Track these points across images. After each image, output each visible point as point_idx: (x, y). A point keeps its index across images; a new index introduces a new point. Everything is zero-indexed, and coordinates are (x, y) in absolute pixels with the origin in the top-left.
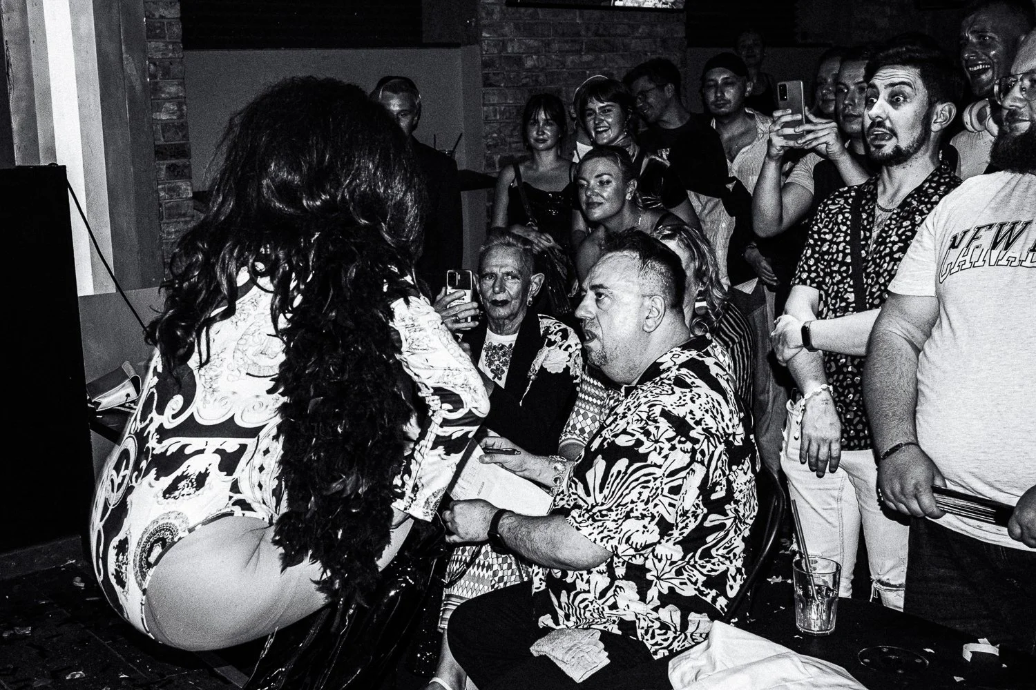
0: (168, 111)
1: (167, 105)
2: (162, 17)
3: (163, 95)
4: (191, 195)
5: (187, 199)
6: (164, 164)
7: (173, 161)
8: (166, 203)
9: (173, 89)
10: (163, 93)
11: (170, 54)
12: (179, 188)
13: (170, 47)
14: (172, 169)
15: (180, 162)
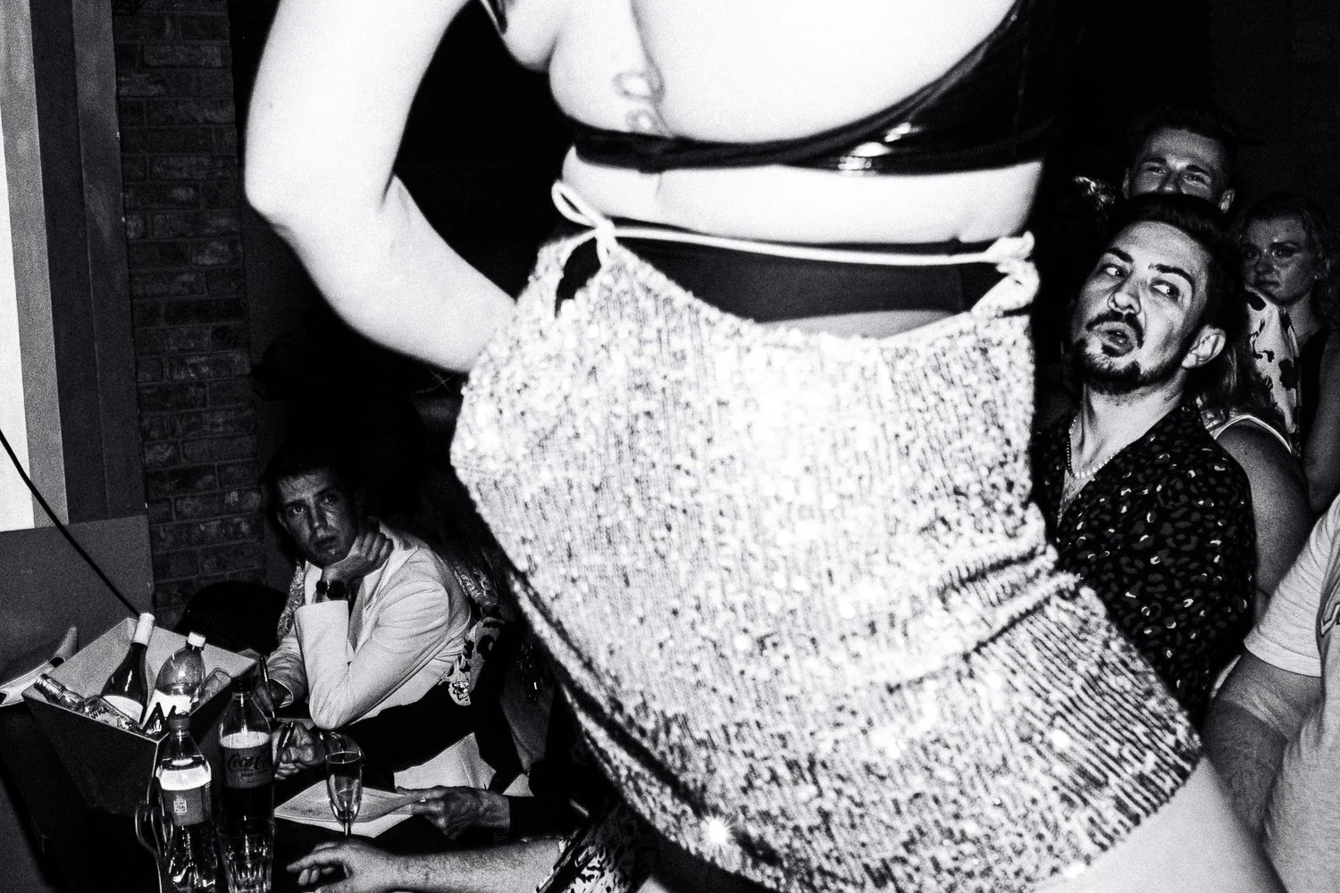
0: (214, 253)
1: (214, 244)
2: (206, 121)
3: (207, 231)
4: (248, 370)
5: (241, 376)
6: (207, 328)
7: (223, 323)
8: (210, 383)
9: (224, 222)
10: (209, 226)
11: (219, 174)
12: (231, 360)
13: (220, 163)
14: (219, 334)
15: (232, 323)
